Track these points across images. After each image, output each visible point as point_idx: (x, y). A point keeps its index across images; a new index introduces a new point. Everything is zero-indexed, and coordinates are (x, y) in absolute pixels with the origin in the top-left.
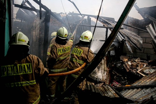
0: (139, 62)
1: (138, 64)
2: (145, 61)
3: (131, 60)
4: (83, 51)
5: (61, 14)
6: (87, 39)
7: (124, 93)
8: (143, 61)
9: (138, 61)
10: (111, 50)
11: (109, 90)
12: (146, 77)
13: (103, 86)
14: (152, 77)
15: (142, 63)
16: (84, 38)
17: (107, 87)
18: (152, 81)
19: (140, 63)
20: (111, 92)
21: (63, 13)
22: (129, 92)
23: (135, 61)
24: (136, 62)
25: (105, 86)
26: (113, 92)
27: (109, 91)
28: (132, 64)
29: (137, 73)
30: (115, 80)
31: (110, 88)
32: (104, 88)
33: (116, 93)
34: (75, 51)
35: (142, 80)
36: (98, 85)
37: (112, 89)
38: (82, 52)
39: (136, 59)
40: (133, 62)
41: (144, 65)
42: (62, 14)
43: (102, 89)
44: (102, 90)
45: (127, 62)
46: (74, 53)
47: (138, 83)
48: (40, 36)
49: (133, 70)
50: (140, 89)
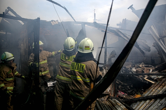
0: (144, 67)
1: (144, 69)
2: (150, 66)
3: (134, 66)
4: (86, 65)
5: (51, 22)
6: (89, 50)
7: (136, 106)
8: (148, 65)
9: (142, 67)
10: (112, 57)
11: (117, 104)
12: (156, 84)
13: (109, 100)
14: (162, 83)
15: (148, 68)
16: (85, 49)
17: (115, 101)
18: (164, 88)
19: (146, 68)
20: (120, 107)
21: (55, 21)
22: (141, 105)
23: (139, 67)
24: (141, 68)
25: (112, 99)
26: (123, 107)
27: (117, 106)
28: (137, 70)
29: (144, 80)
30: (120, 90)
31: (118, 102)
32: (111, 102)
33: (126, 107)
34: (76, 68)
35: (152, 89)
36: (103, 98)
37: (120, 103)
38: (84, 67)
39: (140, 65)
40: (138, 68)
41: (150, 70)
42: (53, 21)
43: (109, 103)
44: (109, 105)
45: (131, 69)
46: (76, 70)
47: (149, 92)
48: (29, 49)
49: (139, 76)
50: (153, 100)
